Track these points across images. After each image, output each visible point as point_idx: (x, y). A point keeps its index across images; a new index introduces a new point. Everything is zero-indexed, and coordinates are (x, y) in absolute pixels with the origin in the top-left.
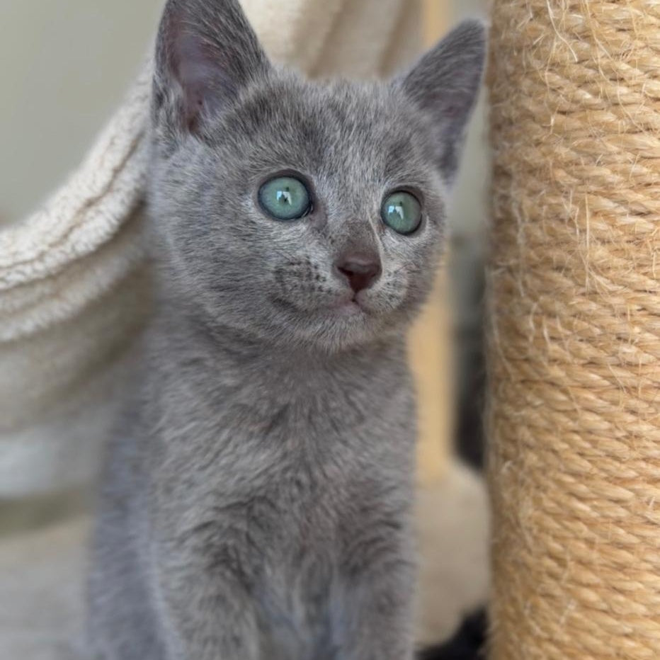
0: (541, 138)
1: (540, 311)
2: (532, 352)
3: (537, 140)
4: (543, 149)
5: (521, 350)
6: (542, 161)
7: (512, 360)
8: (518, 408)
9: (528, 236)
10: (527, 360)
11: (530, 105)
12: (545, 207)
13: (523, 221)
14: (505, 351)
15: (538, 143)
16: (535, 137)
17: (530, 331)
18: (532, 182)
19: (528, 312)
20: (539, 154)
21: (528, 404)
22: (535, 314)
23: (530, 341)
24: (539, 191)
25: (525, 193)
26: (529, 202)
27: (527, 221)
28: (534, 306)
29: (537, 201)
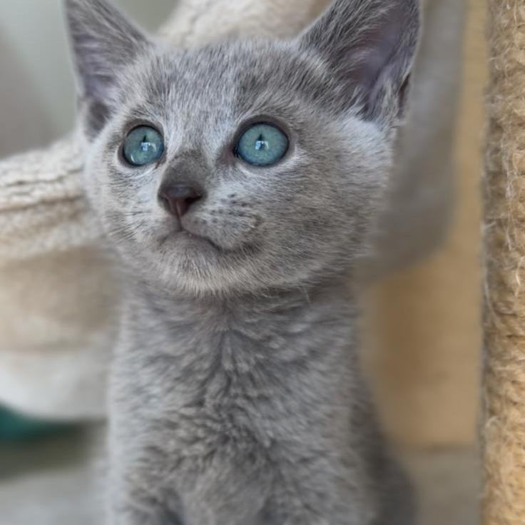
5: (509, 305)
7: (501, 314)
8: (505, 363)
10: (514, 315)
14: (494, 305)
21: (513, 360)
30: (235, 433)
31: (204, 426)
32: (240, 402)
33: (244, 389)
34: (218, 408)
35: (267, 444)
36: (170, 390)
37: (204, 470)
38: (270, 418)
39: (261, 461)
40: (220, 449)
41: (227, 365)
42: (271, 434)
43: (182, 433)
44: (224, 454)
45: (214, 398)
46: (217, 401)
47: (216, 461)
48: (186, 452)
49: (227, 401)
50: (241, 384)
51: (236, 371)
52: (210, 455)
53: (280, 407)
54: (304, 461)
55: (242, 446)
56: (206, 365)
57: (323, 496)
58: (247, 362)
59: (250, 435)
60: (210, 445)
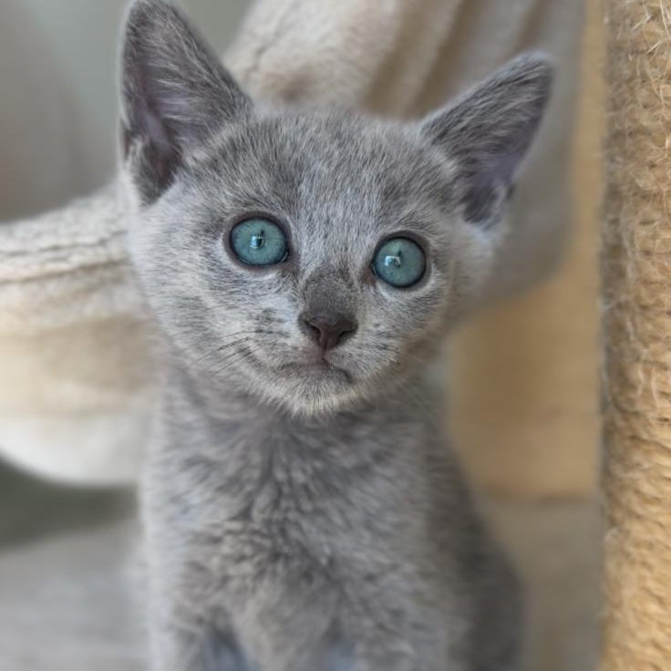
0: (656, 159)
1: (651, 359)
2: (640, 407)
3: (652, 162)
4: (658, 172)
6: (655, 189)
7: (621, 411)
9: (638, 268)
11: (645, 120)
12: (658, 241)
13: (634, 253)
14: (614, 399)
15: (652, 166)
16: (650, 158)
17: (639, 381)
18: (647, 208)
19: (638, 359)
20: (653, 178)
22: (646, 362)
23: (640, 392)
24: (652, 222)
25: (638, 221)
26: (643, 232)
27: (637, 254)
28: (645, 352)
29: (650, 234)
30: (286, 549)
31: (251, 542)
32: (292, 516)
33: (297, 501)
34: (268, 523)
35: (324, 561)
36: (211, 501)
37: (254, 590)
38: (327, 532)
39: (319, 581)
40: (270, 568)
41: (280, 475)
42: (327, 550)
43: (226, 549)
44: (274, 574)
45: (262, 511)
46: (266, 515)
47: (266, 582)
48: (232, 571)
49: (277, 516)
50: (294, 497)
51: (290, 481)
52: (260, 574)
53: (338, 520)
54: (370, 578)
55: (295, 564)
56: (256, 474)
57: (397, 614)
58: (304, 471)
59: (305, 552)
60: (259, 563)
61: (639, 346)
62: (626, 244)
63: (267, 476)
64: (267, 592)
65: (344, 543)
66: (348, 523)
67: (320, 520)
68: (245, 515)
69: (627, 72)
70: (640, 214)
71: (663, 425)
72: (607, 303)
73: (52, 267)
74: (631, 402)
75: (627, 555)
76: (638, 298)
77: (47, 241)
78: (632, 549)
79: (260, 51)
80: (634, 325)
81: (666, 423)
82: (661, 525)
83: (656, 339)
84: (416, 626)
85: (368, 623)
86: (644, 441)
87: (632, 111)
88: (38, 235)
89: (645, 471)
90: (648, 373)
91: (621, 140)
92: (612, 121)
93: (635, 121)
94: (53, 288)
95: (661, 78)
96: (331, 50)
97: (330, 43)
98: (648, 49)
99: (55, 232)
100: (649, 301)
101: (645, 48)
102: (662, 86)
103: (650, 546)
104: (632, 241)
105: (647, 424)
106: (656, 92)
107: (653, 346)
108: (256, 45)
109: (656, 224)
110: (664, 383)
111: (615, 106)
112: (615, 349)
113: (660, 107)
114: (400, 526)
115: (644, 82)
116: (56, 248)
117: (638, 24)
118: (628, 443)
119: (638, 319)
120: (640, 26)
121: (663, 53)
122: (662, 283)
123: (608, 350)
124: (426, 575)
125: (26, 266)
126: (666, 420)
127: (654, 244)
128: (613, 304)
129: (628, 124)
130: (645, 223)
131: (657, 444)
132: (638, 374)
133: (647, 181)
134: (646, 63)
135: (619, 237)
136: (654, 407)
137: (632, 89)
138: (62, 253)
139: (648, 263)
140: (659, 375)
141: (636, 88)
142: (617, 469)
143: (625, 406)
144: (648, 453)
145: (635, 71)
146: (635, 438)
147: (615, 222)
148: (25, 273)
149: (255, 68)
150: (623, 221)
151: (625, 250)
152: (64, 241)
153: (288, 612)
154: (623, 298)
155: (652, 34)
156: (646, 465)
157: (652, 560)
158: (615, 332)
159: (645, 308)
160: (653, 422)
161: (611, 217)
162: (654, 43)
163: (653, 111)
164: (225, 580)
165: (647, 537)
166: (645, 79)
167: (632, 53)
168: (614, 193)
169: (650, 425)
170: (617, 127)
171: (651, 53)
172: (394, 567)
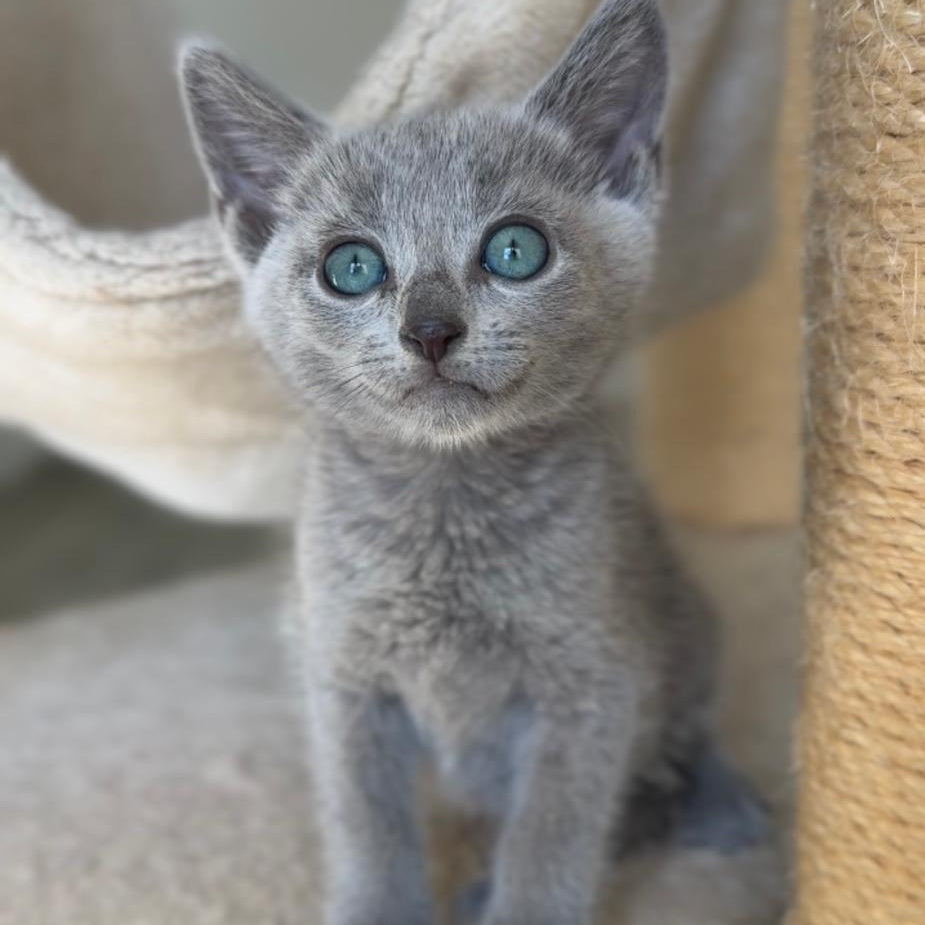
0: (866, 165)
1: (857, 385)
2: (845, 438)
3: (861, 167)
4: (868, 179)
6: (863, 197)
9: (845, 286)
13: (840, 268)
15: (862, 172)
16: (859, 163)
17: (844, 410)
18: (855, 219)
19: (843, 385)
20: (862, 186)
22: (852, 389)
23: (844, 422)
24: (861, 234)
25: (845, 232)
26: (850, 245)
27: (845, 270)
28: (851, 379)
29: (859, 247)
32: (463, 576)
33: (469, 560)
35: (500, 626)
37: (426, 659)
38: (503, 594)
40: (444, 633)
41: (452, 530)
42: (504, 615)
44: (448, 639)
45: (432, 573)
47: (441, 648)
48: (403, 638)
49: (447, 577)
50: (466, 554)
51: (463, 538)
52: (434, 640)
53: (515, 580)
54: (555, 641)
55: (471, 628)
56: (428, 530)
57: (582, 674)
58: (477, 524)
59: (480, 616)
60: (432, 628)
61: (844, 372)
62: (832, 257)
63: (440, 532)
64: (442, 659)
65: (523, 605)
66: (526, 581)
67: (496, 580)
68: (415, 576)
69: (835, 65)
70: (848, 224)
71: (869, 458)
72: (810, 324)
73: (193, 283)
74: (835, 432)
75: (830, 599)
76: (845, 318)
77: (187, 255)
78: (834, 593)
79: (427, 37)
80: (840, 347)
81: (873, 456)
82: (865, 566)
83: (863, 364)
84: (603, 683)
85: (551, 686)
86: (849, 476)
87: (841, 110)
88: (178, 247)
89: (848, 508)
90: (854, 402)
91: (829, 141)
92: (818, 120)
93: (843, 120)
94: (195, 307)
95: (873, 74)
96: (507, 36)
97: (506, 28)
98: (859, 41)
99: (196, 243)
100: (856, 322)
101: (855, 39)
102: (874, 83)
103: (854, 589)
104: (838, 255)
105: (852, 458)
106: (867, 89)
107: (860, 372)
108: (421, 30)
109: (864, 237)
110: (872, 413)
111: (822, 102)
112: (819, 374)
113: (871, 106)
114: (584, 584)
115: (853, 77)
116: (197, 262)
117: (848, 12)
118: (832, 477)
119: (844, 343)
120: (851, 14)
121: (874, 46)
122: (870, 302)
123: (812, 376)
124: (615, 631)
125: (165, 283)
126: (873, 453)
127: (863, 260)
128: (817, 324)
129: (835, 125)
130: (852, 235)
131: (863, 479)
132: (843, 402)
133: (856, 188)
134: (856, 56)
135: (824, 250)
136: (860, 439)
137: (840, 85)
138: (206, 268)
139: (856, 280)
140: (865, 403)
141: (845, 85)
142: (820, 505)
143: (828, 436)
144: (853, 488)
145: (844, 65)
146: (839, 472)
147: (821, 233)
148: (163, 290)
149: (421, 56)
150: (829, 231)
151: (831, 266)
152: (206, 255)
153: (464, 679)
154: (828, 317)
155: (864, 23)
156: (851, 502)
157: (856, 604)
158: (819, 354)
159: (851, 329)
160: (859, 455)
161: (816, 227)
162: (866, 34)
163: (864, 110)
164: (394, 647)
165: (851, 579)
166: (854, 74)
167: (841, 45)
168: (819, 200)
169: (855, 458)
170: (824, 127)
171: (862, 46)
172: (579, 626)
